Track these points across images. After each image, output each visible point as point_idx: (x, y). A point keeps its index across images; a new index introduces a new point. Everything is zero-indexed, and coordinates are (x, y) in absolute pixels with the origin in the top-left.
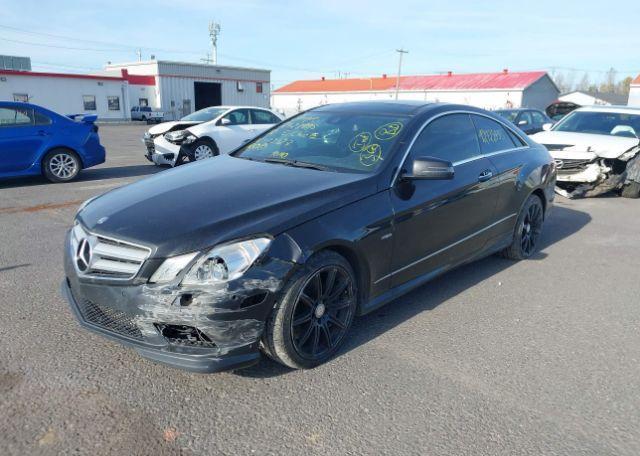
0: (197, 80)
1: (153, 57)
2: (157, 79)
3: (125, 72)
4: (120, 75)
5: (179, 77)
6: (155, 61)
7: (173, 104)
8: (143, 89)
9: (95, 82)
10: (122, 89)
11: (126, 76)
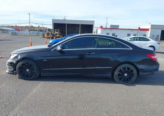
0: (162, 30)
1: (150, 24)
2: (150, 30)
3: (139, 28)
4: (138, 29)
5: (157, 29)
6: (150, 25)
7: (153, 36)
8: (145, 32)
9: (131, 30)
10: (138, 32)
11: (140, 29)
